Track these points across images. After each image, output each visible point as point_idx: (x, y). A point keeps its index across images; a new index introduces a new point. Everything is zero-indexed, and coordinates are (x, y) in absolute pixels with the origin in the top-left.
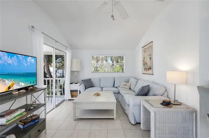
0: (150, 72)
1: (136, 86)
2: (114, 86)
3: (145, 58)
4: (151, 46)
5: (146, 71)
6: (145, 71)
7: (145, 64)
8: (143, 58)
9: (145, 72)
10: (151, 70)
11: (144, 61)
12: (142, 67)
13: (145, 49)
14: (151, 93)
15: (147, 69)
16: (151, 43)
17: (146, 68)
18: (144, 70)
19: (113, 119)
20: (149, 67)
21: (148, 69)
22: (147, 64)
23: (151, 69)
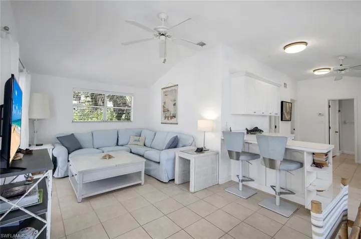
0: (173, 120)
1: (153, 140)
2: (117, 144)
3: (166, 103)
4: (175, 90)
5: (168, 119)
6: (165, 119)
7: (165, 110)
8: (163, 104)
9: (166, 121)
10: (175, 119)
11: (164, 107)
12: (162, 114)
13: (166, 92)
14: (180, 144)
15: (168, 117)
16: (175, 86)
17: (167, 115)
18: (163, 118)
19: (140, 184)
20: (172, 115)
21: (171, 117)
22: (168, 111)
23: (175, 117)
